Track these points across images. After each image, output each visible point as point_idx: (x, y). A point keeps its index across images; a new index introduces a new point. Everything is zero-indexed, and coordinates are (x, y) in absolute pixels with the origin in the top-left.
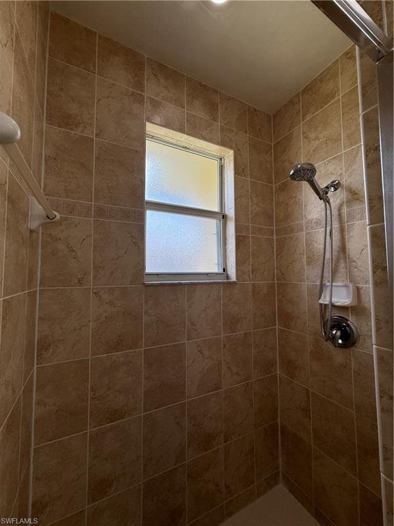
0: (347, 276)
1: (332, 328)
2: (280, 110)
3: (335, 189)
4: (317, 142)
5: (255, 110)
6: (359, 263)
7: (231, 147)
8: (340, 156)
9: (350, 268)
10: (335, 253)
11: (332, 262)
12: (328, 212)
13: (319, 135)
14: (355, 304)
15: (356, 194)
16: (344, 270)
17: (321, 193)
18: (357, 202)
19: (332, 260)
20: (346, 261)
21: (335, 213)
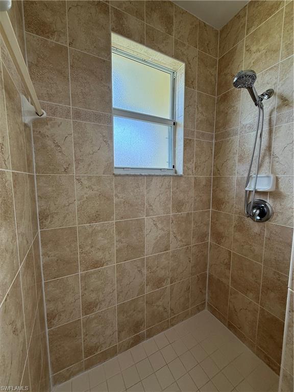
0: (270, 169)
1: (254, 208)
2: (227, 25)
3: (269, 97)
4: (259, 54)
5: (205, 25)
6: (281, 158)
7: (182, 61)
8: (277, 67)
9: (273, 162)
10: (262, 151)
11: (259, 159)
12: (261, 117)
13: (260, 48)
14: (273, 190)
15: (286, 100)
16: (268, 164)
17: (258, 99)
18: (286, 107)
19: (259, 156)
20: (270, 158)
21: (266, 118)
